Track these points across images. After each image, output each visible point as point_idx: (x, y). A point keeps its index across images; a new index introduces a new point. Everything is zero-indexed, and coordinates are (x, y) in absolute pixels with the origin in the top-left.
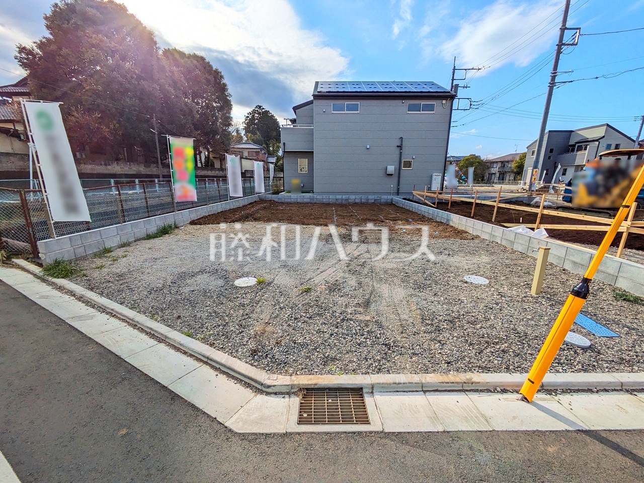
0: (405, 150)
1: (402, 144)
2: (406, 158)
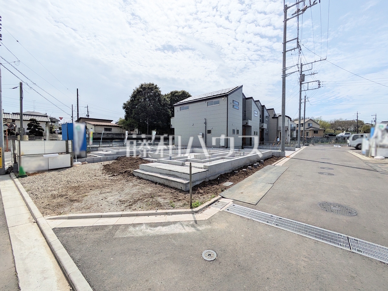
0: (208, 125)
1: (205, 122)
2: (208, 129)
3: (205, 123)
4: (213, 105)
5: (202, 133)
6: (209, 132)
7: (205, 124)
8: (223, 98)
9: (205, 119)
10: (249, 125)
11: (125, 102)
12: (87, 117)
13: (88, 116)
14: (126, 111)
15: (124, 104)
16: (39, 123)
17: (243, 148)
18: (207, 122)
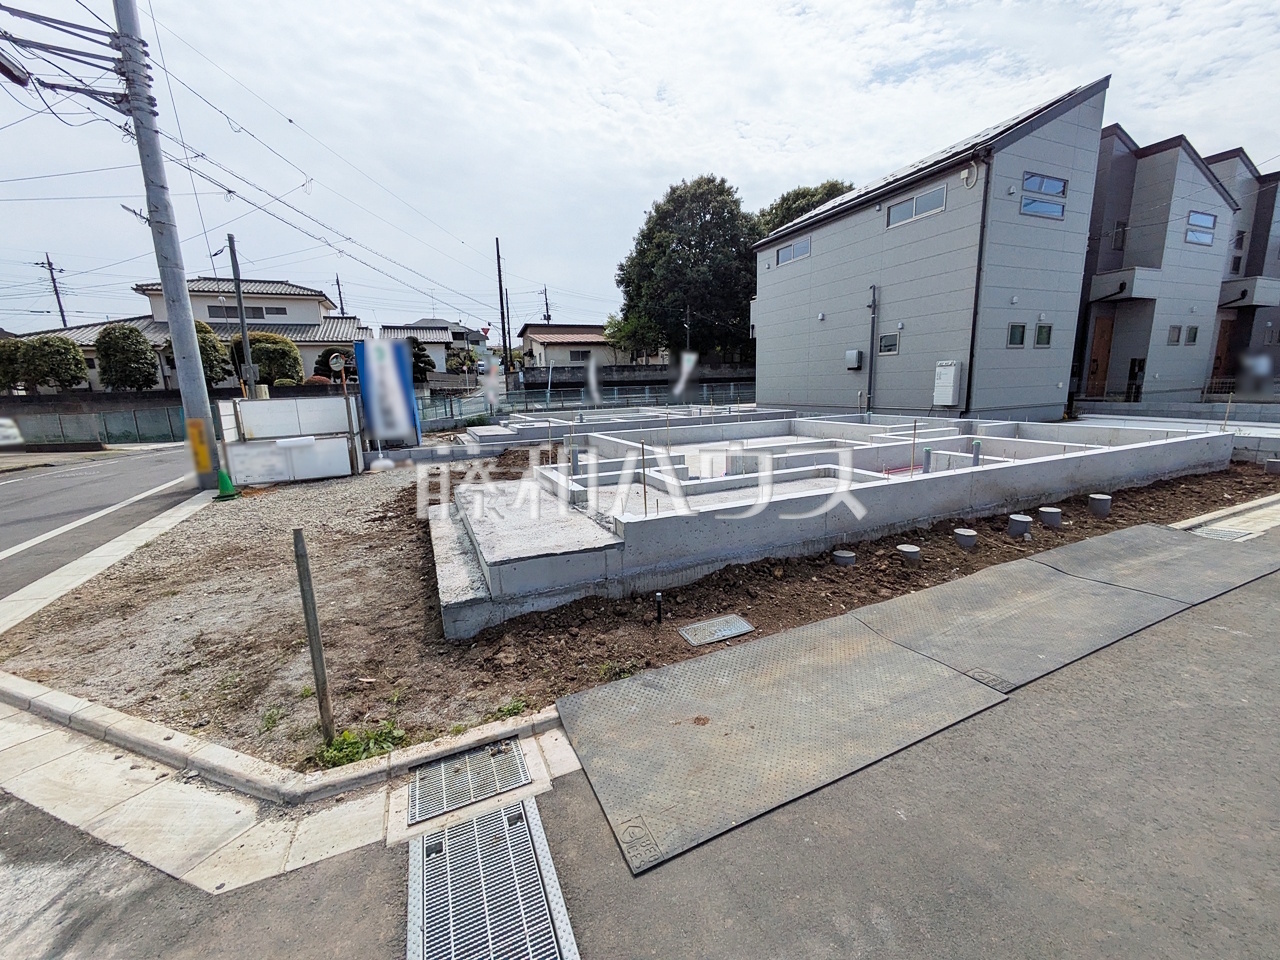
0: (884, 314)
1: (874, 301)
2: (887, 329)
3: (874, 306)
4: (915, 218)
5: (855, 352)
6: (890, 345)
7: (870, 310)
8: (964, 174)
9: (873, 288)
10: (1135, 295)
11: (624, 262)
12: (546, 322)
13: (548, 318)
14: (626, 293)
15: (622, 265)
16: (425, 346)
17: (1071, 414)
18: (885, 299)
